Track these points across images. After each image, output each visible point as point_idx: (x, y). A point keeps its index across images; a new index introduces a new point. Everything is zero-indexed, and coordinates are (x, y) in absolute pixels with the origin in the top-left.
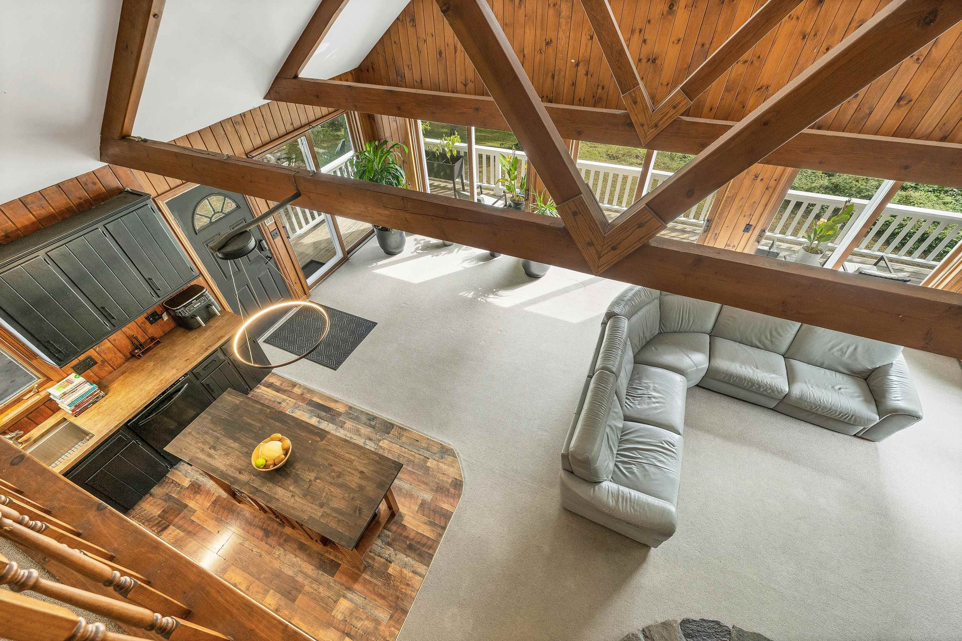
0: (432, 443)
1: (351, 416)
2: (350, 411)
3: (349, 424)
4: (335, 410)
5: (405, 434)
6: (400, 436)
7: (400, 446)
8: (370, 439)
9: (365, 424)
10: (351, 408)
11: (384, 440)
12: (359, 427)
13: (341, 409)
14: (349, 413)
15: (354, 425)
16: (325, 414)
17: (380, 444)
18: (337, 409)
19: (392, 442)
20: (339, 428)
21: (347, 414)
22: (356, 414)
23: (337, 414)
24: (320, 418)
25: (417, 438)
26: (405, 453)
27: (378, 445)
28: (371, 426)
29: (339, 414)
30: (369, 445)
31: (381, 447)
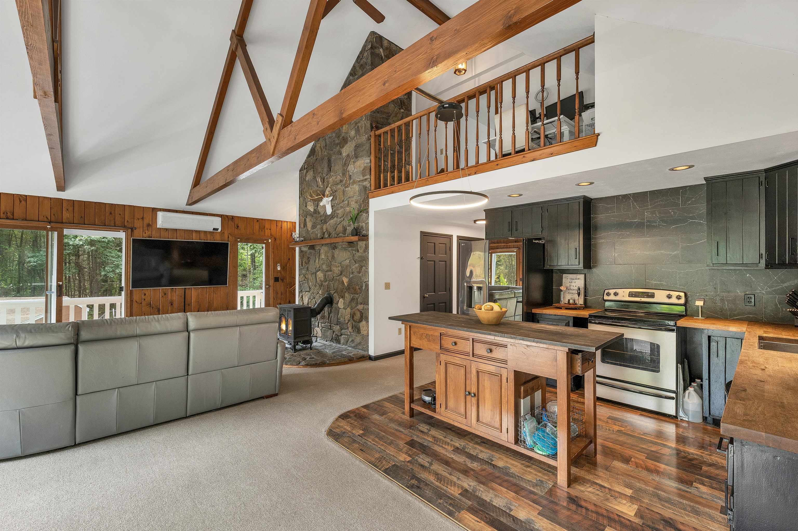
0: (346, 445)
1: (450, 501)
2: (451, 508)
3: (455, 492)
4: (481, 519)
5: (373, 459)
6: (380, 459)
7: (385, 451)
8: (422, 466)
9: (427, 485)
10: (451, 514)
11: (403, 460)
12: (437, 483)
13: (469, 517)
14: (453, 507)
15: (445, 488)
16: (502, 519)
17: (409, 459)
18: (479, 520)
19: (394, 456)
20: (471, 491)
21: (459, 508)
22: (441, 501)
23: (476, 512)
24: (510, 515)
25: (360, 453)
26: (382, 445)
27: (413, 458)
28: (418, 480)
29: (471, 510)
30: (424, 461)
31: (410, 455)
